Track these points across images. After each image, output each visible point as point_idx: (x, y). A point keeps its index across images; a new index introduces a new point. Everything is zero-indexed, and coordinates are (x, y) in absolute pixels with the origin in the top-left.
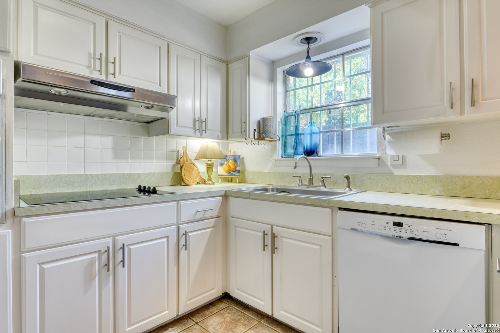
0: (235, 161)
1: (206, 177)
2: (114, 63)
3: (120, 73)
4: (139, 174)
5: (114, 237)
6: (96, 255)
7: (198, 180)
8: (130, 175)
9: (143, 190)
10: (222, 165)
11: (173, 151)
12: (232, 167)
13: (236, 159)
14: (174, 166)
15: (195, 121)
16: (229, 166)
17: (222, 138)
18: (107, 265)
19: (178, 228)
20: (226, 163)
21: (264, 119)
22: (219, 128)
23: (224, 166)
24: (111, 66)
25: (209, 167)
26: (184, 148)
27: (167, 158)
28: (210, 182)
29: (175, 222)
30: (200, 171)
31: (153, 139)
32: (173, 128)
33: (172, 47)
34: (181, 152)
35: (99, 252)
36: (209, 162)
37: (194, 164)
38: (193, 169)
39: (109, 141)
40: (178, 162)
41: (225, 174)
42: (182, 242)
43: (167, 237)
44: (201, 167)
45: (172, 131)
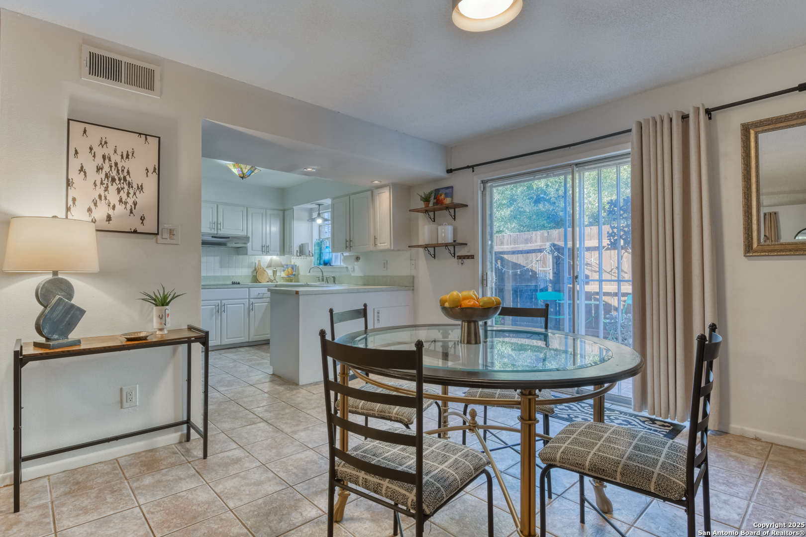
0: (293, 268)
1: (273, 278)
2: (220, 224)
3: (223, 228)
4: (233, 276)
5: (221, 300)
6: (214, 306)
7: (267, 280)
8: (228, 276)
9: (233, 283)
10: (284, 271)
11: (252, 263)
12: (290, 272)
13: (294, 267)
14: (253, 272)
15: (262, 247)
16: (288, 272)
17: (281, 255)
18: (218, 311)
19: (249, 301)
20: (287, 270)
21: (302, 244)
22: (278, 250)
23: (285, 271)
24: (219, 225)
25: (275, 272)
26: (259, 261)
27: (249, 267)
28: (275, 281)
29: (248, 297)
30: (269, 275)
31: (241, 257)
32: (250, 251)
33: (249, 209)
34: (257, 264)
35: (215, 305)
36: (275, 269)
37: (265, 271)
38: (264, 273)
39: (217, 259)
40: (255, 269)
41: (285, 276)
42: (251, 307)
43: (244, 304)
44: (270, 272)
45: (249, 253)
